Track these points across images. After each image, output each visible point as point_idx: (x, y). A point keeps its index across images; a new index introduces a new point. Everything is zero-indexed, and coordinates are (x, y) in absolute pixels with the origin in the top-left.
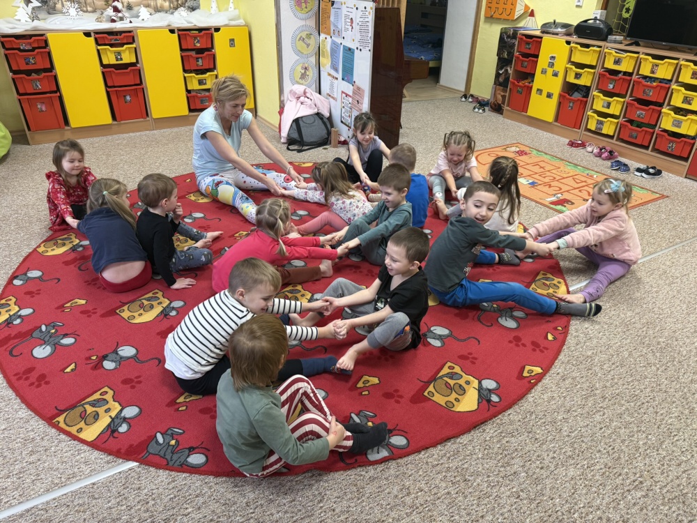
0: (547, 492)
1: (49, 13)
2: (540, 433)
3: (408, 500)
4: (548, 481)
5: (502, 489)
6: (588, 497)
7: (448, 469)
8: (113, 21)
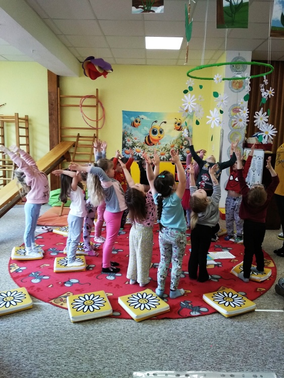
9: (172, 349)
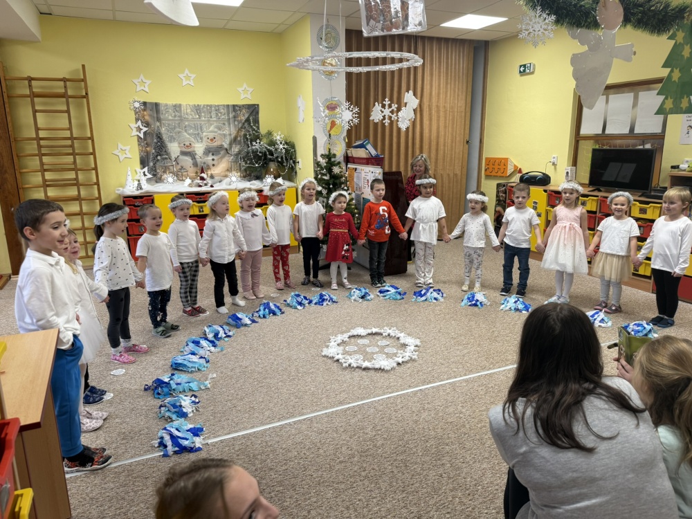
0: (463, 475)
1: (157, 182)
2: (468, 445)
3: (363, 474)
4: (465, 470)
5: (431, 472)
6: (492, 479)
7: (396, 460)
8: (200, 186)
9: (376, 461)
